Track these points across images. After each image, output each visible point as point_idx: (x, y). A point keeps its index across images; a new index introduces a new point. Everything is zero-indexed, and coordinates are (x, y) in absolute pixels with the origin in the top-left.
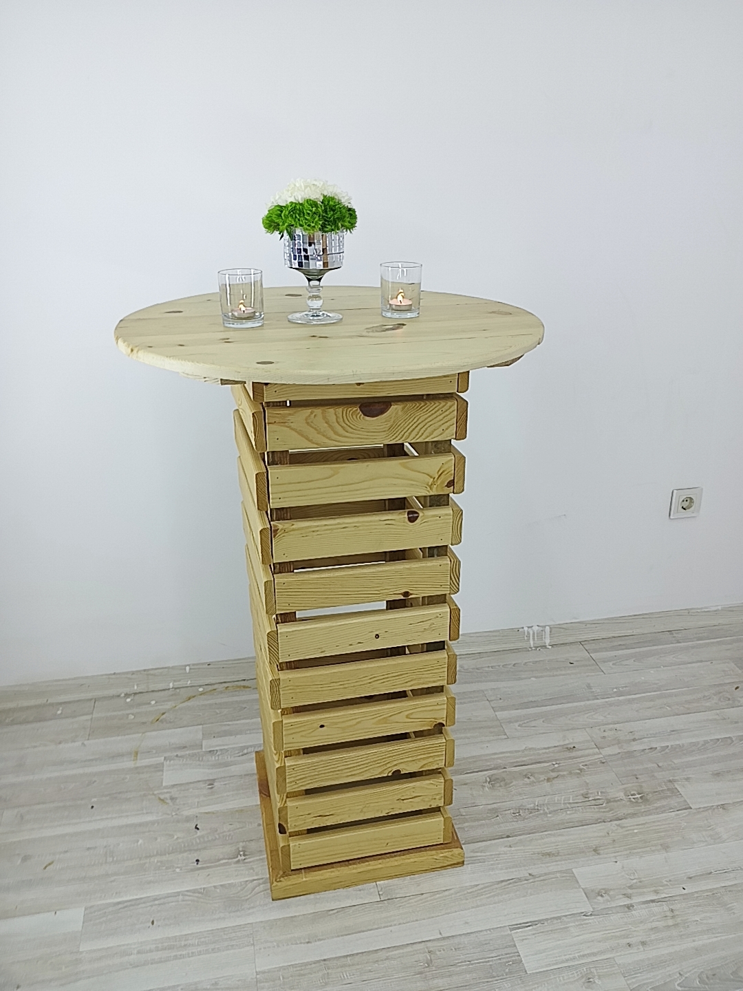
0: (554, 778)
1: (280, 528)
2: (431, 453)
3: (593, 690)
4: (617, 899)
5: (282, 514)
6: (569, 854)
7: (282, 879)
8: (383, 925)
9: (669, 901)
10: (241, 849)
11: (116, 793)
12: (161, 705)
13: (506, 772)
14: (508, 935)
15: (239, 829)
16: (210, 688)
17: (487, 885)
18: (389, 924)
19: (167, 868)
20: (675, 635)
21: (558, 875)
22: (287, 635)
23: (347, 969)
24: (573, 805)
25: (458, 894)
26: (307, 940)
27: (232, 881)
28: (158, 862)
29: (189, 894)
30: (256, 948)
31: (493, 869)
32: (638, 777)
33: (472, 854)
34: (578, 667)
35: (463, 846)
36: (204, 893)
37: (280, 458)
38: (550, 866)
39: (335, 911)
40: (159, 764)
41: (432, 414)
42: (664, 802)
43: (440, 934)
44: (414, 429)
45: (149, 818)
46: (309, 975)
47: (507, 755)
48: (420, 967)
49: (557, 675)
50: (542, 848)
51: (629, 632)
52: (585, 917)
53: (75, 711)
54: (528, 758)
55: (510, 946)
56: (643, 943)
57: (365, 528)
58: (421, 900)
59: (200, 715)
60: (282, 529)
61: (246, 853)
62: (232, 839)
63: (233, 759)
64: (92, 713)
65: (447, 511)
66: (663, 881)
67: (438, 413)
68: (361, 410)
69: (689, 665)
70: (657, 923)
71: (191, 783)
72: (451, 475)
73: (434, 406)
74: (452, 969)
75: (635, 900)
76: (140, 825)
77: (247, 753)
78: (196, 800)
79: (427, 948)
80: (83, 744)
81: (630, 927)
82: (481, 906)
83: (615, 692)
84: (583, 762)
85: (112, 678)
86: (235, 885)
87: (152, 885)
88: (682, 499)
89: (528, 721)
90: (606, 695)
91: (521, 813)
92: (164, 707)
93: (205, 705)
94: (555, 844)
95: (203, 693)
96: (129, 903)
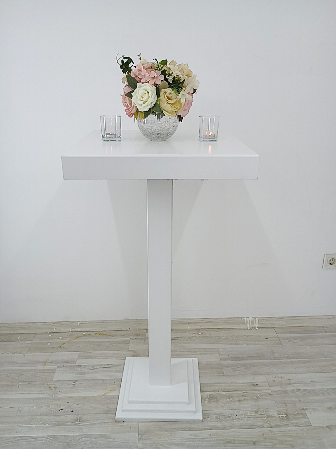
0: (243, 400)
3: (275, 354)
6: (240, 443)
10: (79, 418)
11: (31, 381)
12: (64, 340)
13: (219, 394)
15: (80, 407)
16: (88, 333)
19: (43, 423)
20: (325, 329)
24: (249, 416)
27: (70, 434)
28: (39, 419)
29: (48, 437)
31: (199, 446)
32: (287, 405)
33: (190, 437)
34: (270, 340)
36: (55, 438)
40: (53, 369)
42: (297, 421)
45: (42, 396)
47: (221, 385)
49: (257, 344)
50: (227, 438)
51: (300, 325)
53: (25, 338)
54: (232, 387)
59: (80, 347)
61: (80, 421)
62: (76, 412)
63: (88, 371)
64: (32, 340)
69: (329, 346)
71: (66, 381)
76: (37, 399)
77: (96, 369)
78: (66, 390)
80: (24, 355)
83: (286, 357)
84: (260, 393)
85: (44, 324)
86: (71, 436)
87: (33, 430)
88: (330, 259)
89: (237, 367)
90: (281, 357)
91: (220, 418)
92: (65, 341)
93: (83, 342)
94: (234, 437)
95: (84, 336)
96: (20, 438)
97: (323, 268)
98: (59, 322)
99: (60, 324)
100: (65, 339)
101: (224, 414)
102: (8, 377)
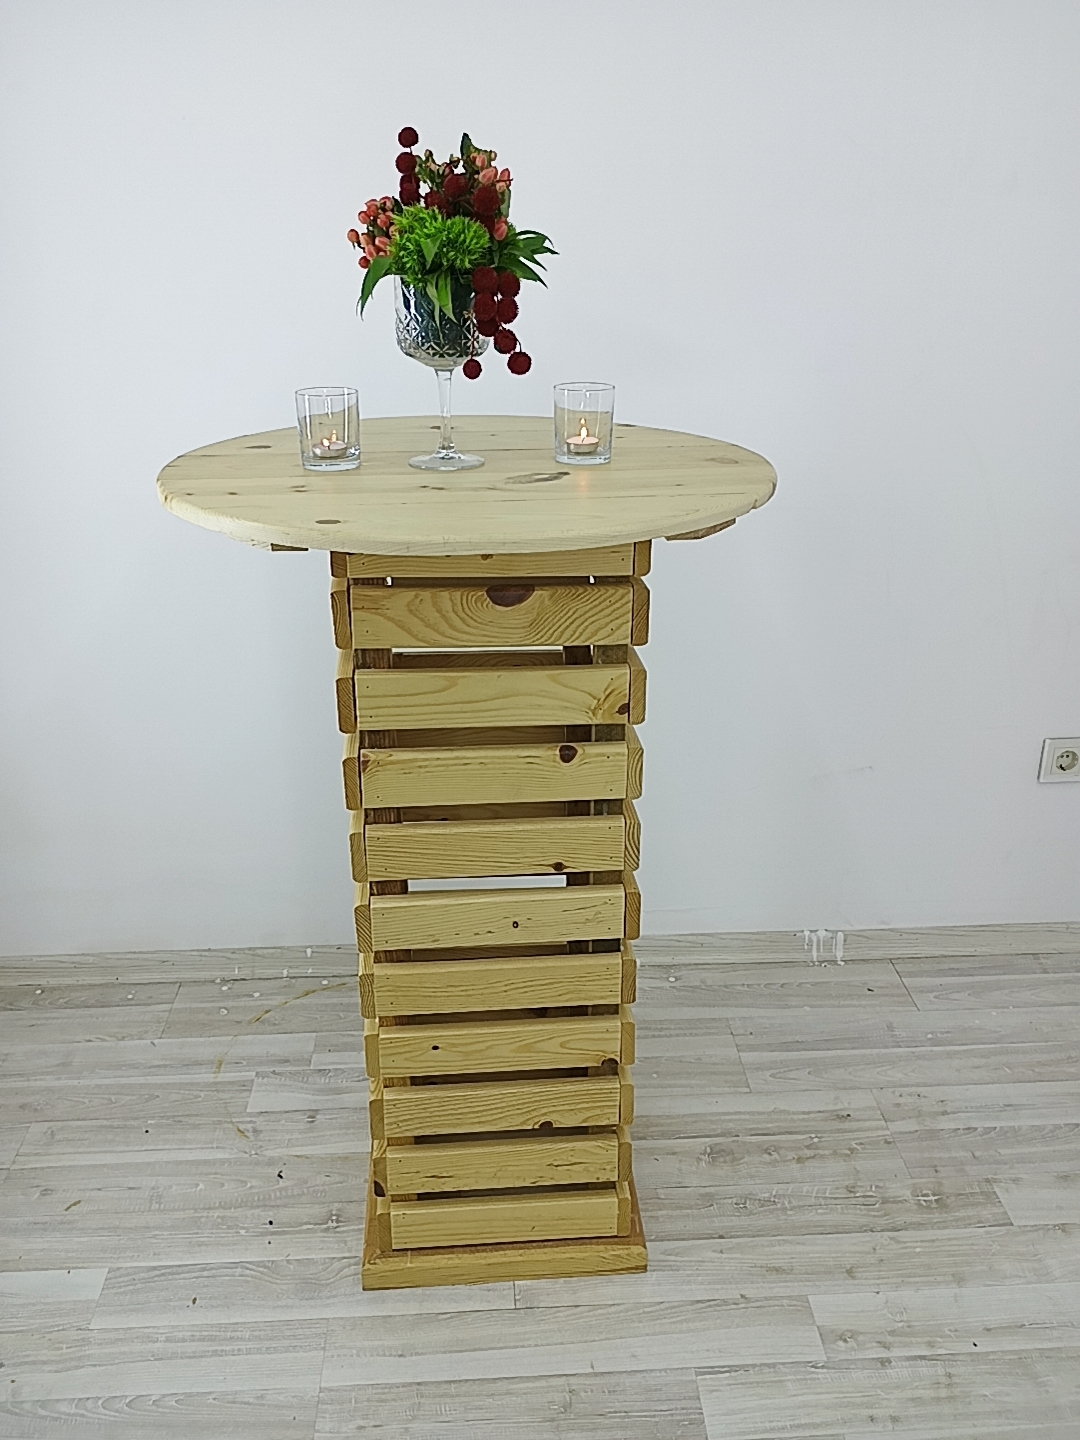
0: (808, 1158)
1: (372, 759)
2: (597, 663)
3: (897, 1033)
4: (868, 1349)
5: (375, 739)
6: (807, 1273)
7: (377, 1261)
8: (512, 1344)
9: (949, 1360)
10: (334, 1213)
11: (182, 1115)
12: (267, 999)
13: (738, 1141)
14: (692, 1381)
15: (336, 1183)
16: (339, 981)
17: (675, 1304)
18: (521, 1344)
19: (229, 1228)
20: (1043, 961)
21: (785, 1302)
22: (384, 912)
23: (448, 1400)
24: (829, 1202)
25: (630, 1313)
26: (400, 1353)
27: (313, 1256)
28: (218, 1217)
29: (250, 1266)
30: (327, 1354)
31: (689, 1283)
32: (938, 1169)
33: (662, 1257)
34: (880, 995)
35: (647, 1244)
36: (271, 1267)
37: (374, 659)
38: (775, 1287)
39: (449, 1315)
40: (247, 1081)
41: (595, 606)
42: (971, 1212)
43: (592, 1367)
44: (568, 627)
45: (220, 1155)
46: (393, 1403)
47: (743, 1117)
48: (553, 1412)
49: (844, 1006)
50: (768, 1260)
51: (969, 951)
52: (813, 1369)
53: (151, 997)
54: (776, 1124)
55: (690, 1398)
56: (895, 1419)
57: (498, 766)
58: (574, 1314)
59: (317, 1019)
60: (374, 761)
61: (340, 1219)
62: (325, 1196)
63: (348, 1084)
64: (173, 1003)
65: (620, 748)
66: (946, 1329)
67: (603, 605)
68: (489, 596)
69: (1056, 1008)
70: (922, 1391)
71: (285, 1112)
72: (625, 695)
73: (599, 594)
74: (600, 1420)
75: (895, 1353)
76: (206, 1162)
78: (288, 1137)
79: (569, 1385)
80: (152, 1043)
81: (879, 1392)
82: (660, 1333)
83: (930, 1039)
84: (858, 1139)
85: (206, 956)
86: (317, 1262)
87: (204, 1248)
88: (1059, 754)
89: (786, 1069)
90: (914, 1041)
91: (747, 1205)
92: (270, 1002)
93: (326, 1005)
94: (789, 1256)
95: (326, 988)
96: (168, 1270)
97: (1041, 780)
98: (250, 949)
99: (253, 955)
100: (271, 1000)
101: (757, 1195)
102: (113, 1105)
